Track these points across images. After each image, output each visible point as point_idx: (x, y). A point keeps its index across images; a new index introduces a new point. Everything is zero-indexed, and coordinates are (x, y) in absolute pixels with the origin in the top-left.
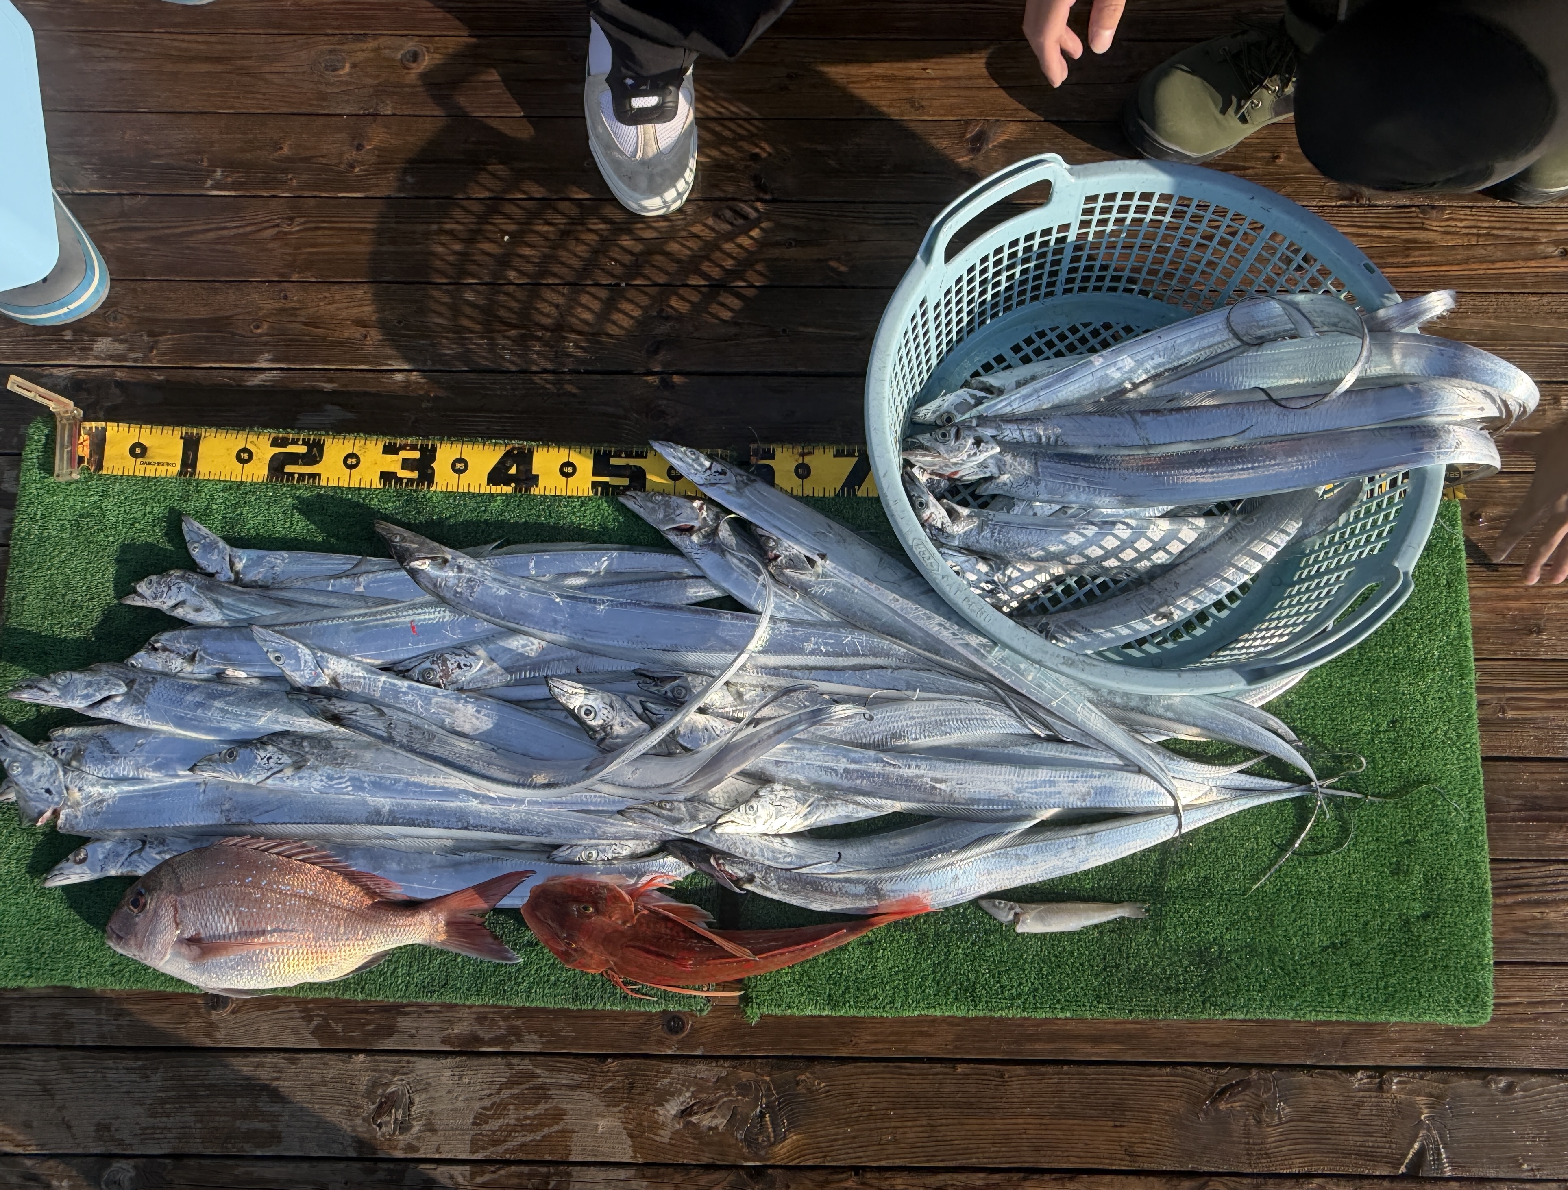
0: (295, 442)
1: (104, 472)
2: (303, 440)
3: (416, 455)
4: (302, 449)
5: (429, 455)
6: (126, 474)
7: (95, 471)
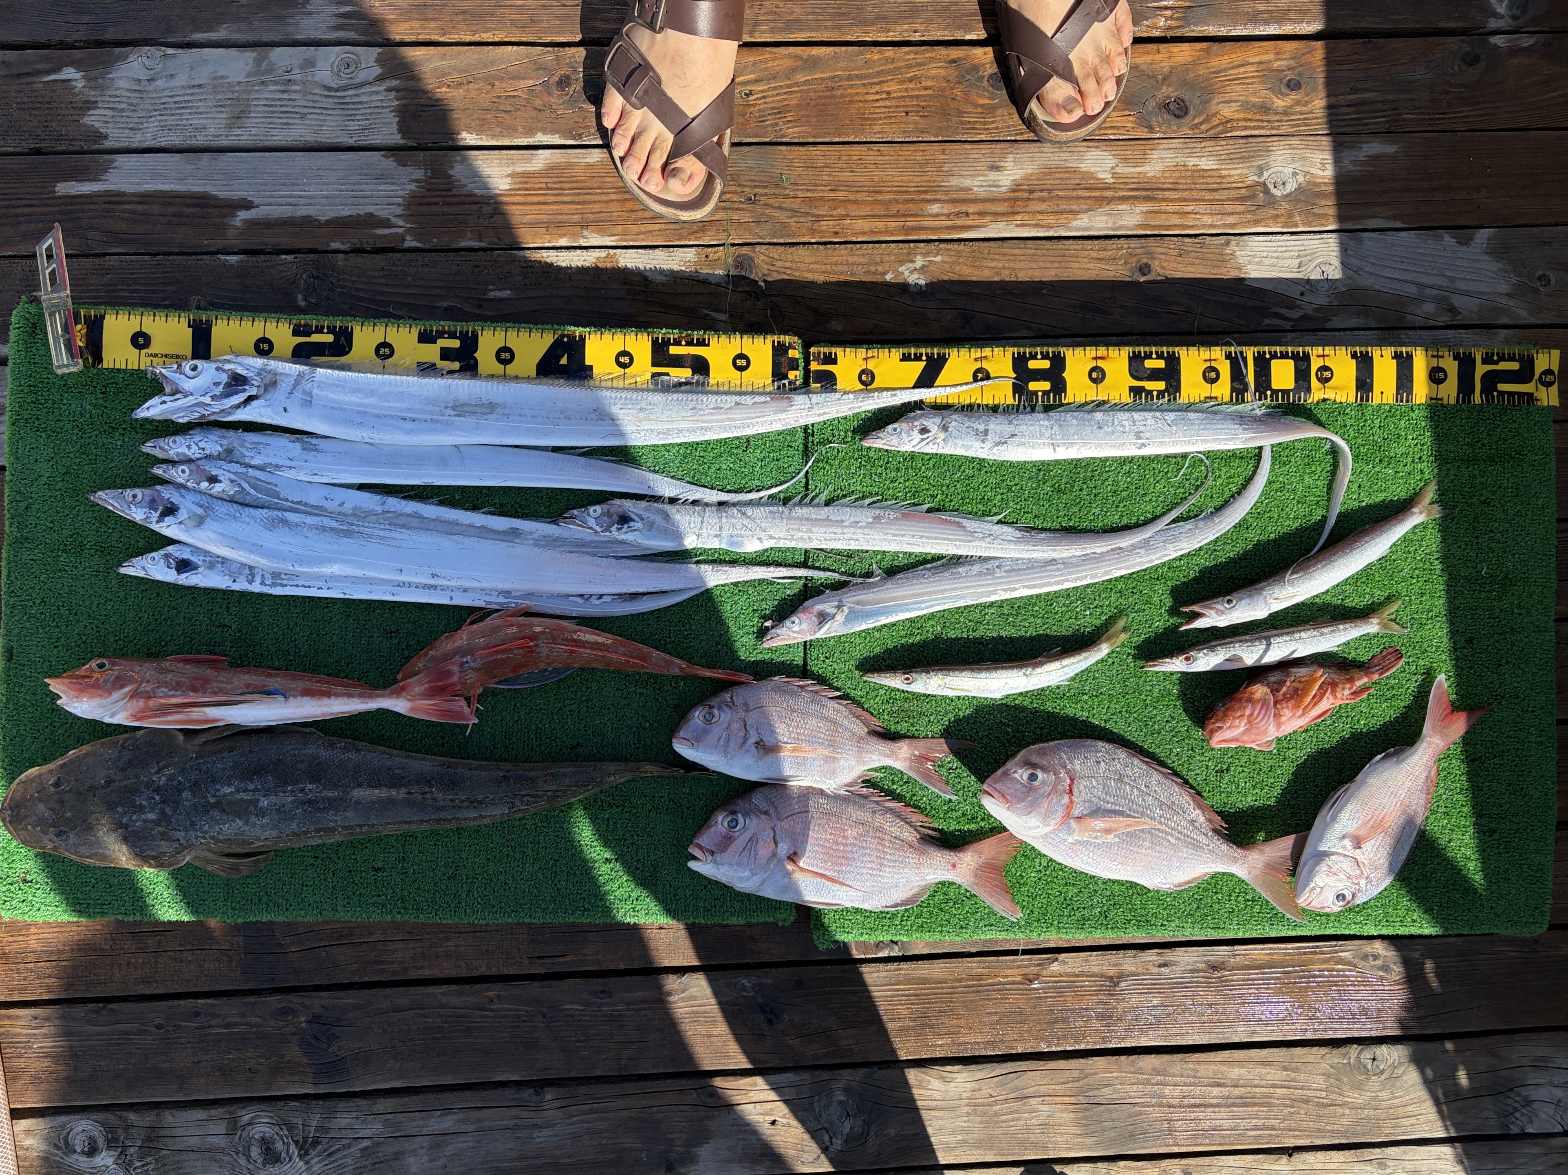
0: (319, 330)
1: (105, 366)
2: (328, 327)
3: (455, 344)
4: (330, 338)
5: (470, 344)
6: (130, 367)
7: (94, 365)
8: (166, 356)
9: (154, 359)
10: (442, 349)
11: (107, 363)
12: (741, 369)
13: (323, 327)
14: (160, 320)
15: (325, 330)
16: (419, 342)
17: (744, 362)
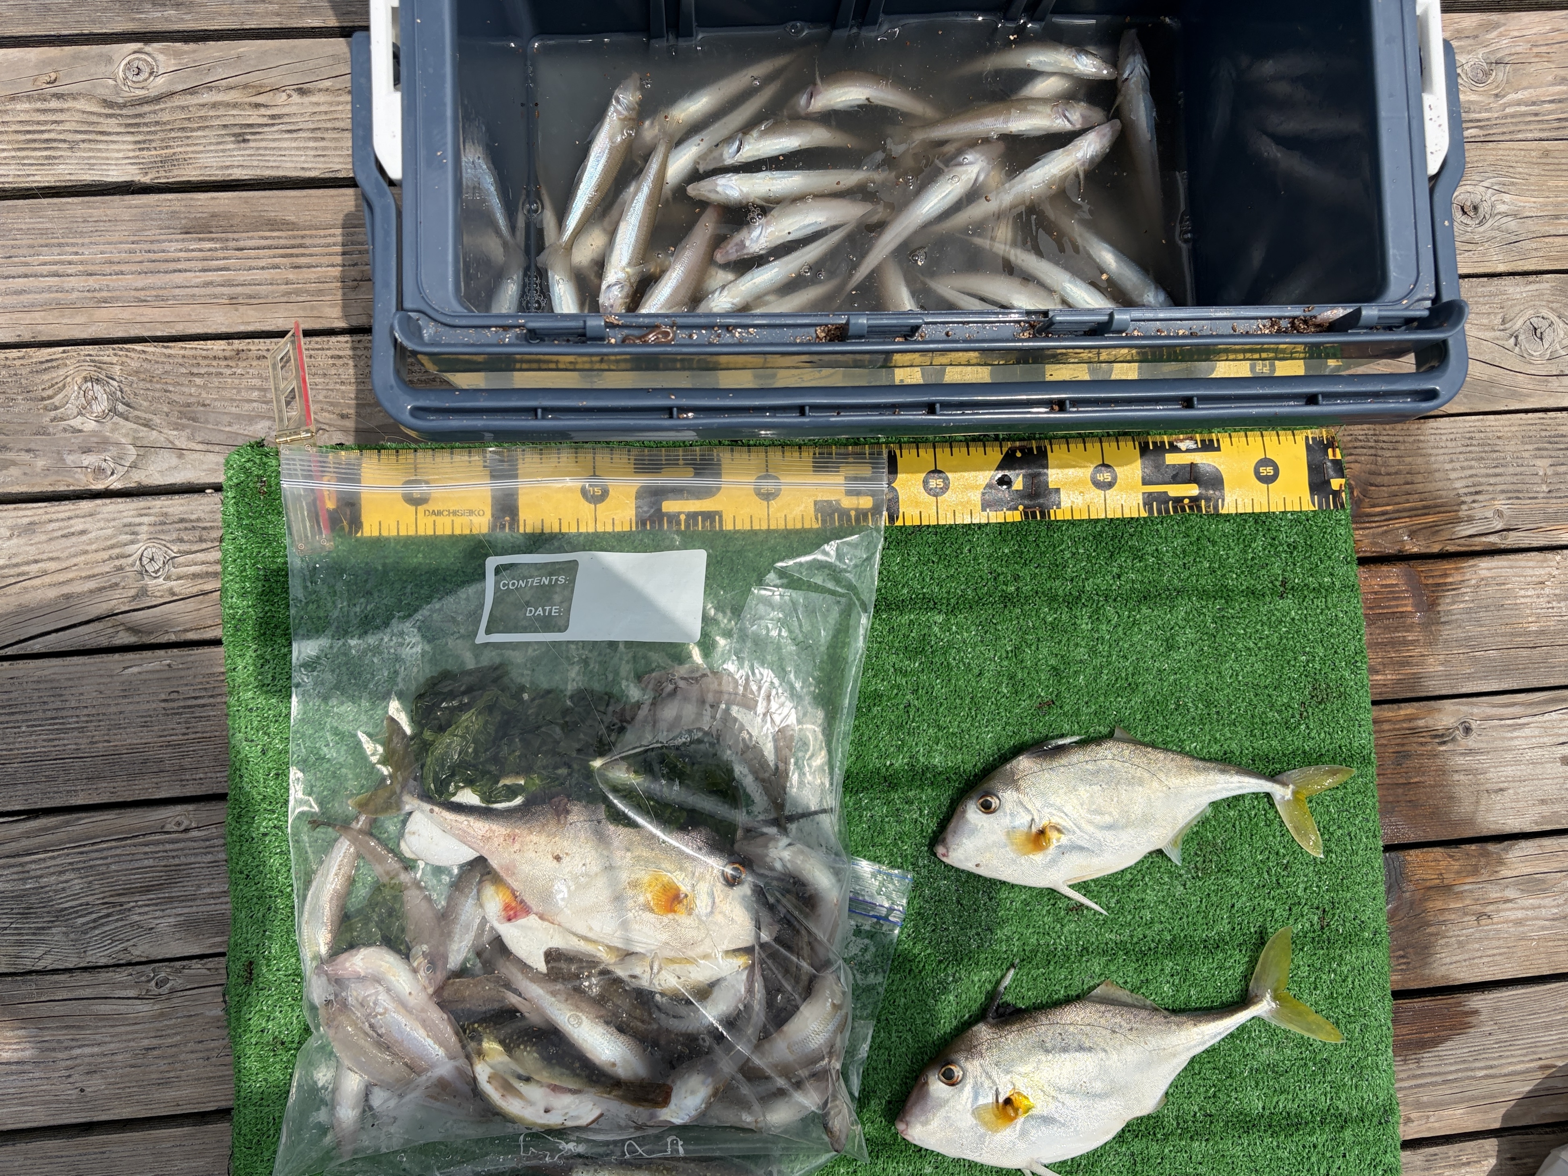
8: (455, 513)
9: (439, 520)
11: (370, 528)
12: (1268, 480)
14: (442, 459)
16: (814, 471)
17: (1270, 471)
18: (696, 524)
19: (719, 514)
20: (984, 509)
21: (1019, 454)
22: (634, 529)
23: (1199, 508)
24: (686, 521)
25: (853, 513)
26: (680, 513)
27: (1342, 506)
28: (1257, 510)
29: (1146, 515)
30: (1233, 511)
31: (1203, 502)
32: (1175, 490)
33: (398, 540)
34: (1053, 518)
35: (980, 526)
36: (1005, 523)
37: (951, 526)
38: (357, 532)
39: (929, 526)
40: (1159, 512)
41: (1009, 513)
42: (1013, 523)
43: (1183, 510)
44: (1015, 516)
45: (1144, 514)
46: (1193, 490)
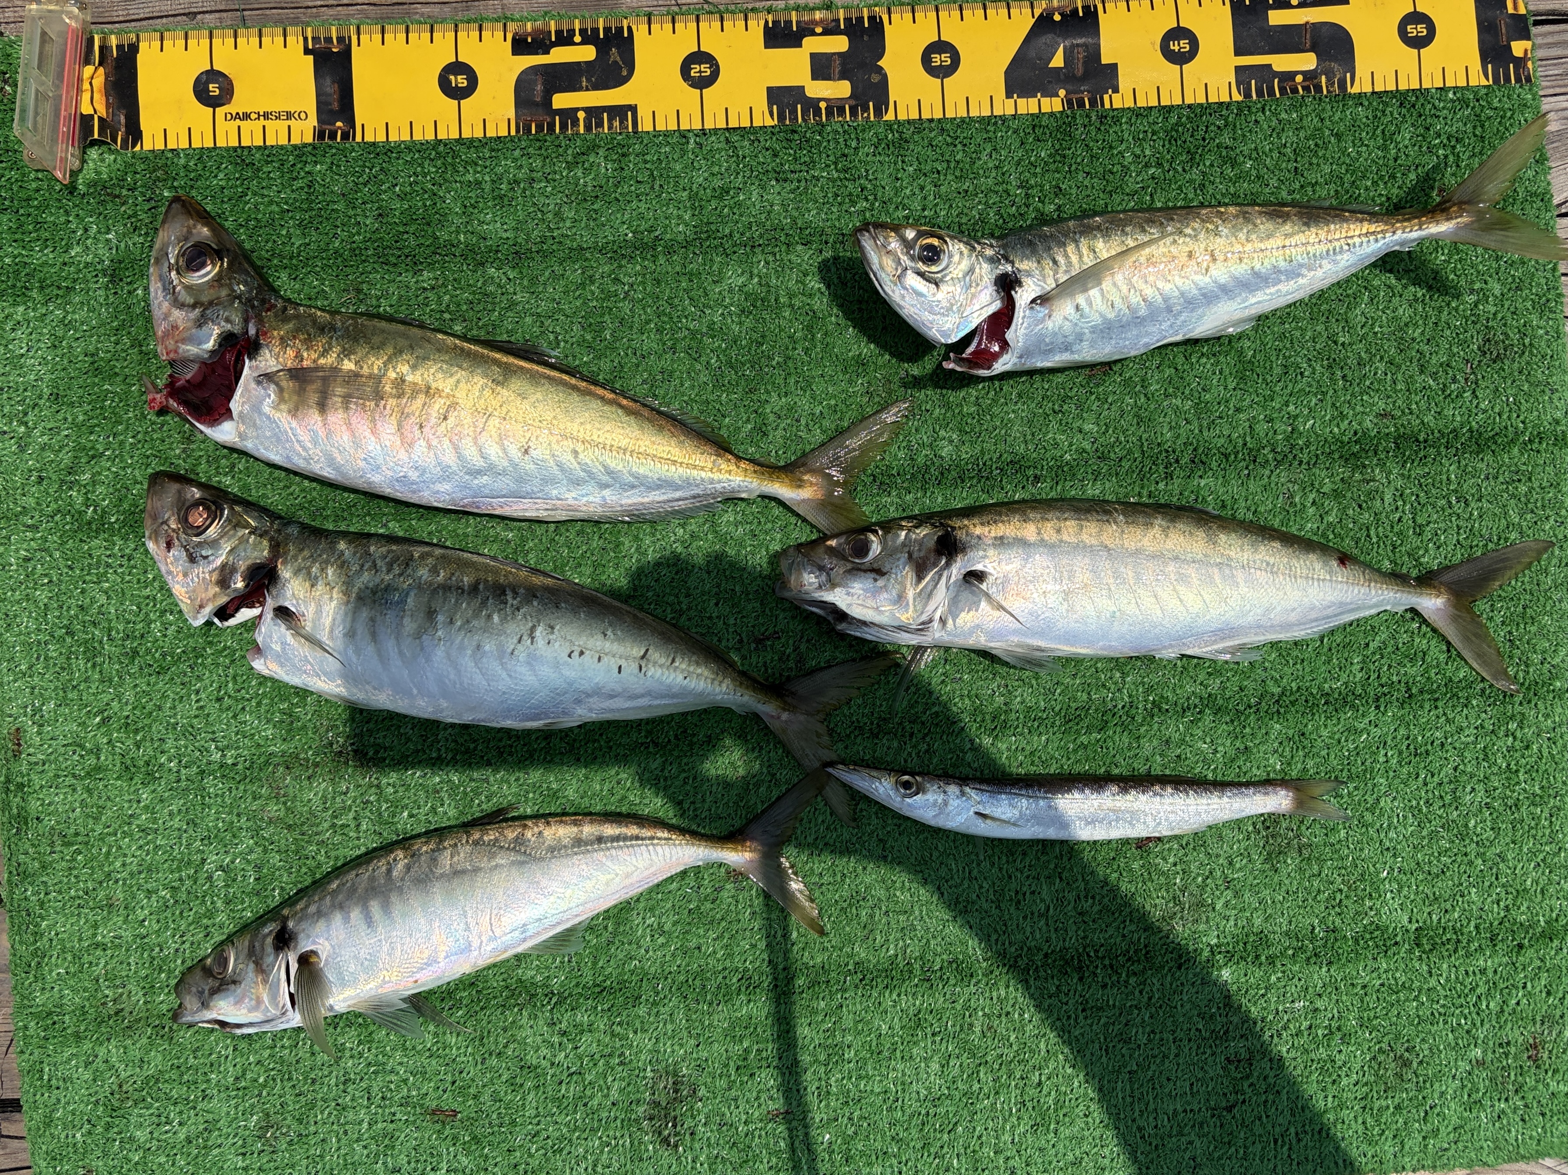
8: (266, 116)
9: (243, 124)
10: (813, 56)
11: (152, 139)
12: (1419, 43)
13: (572, 32)
14: (248, 42)
15: (577, 39)
16: (767, 46)
17: (1421, 30)
18: (600, 124)
19: (633, 109)
20: (1009, 95)
21: (1057, 17)
22: (513, 133)
23: (1318, 88)
24: (588, 121)
25: (823, 105)
26: (577, 110)
27: (1528, 79)
28: (1403, 87)
29: (1240, 98)
30: (1368, 89)
31: (1323, 78)
32: (1282, 62)
33: (190, 154)
34: (1107, 105)
35: (1003, 119)
36: (1040, 115)
37: (963, 120)
38: (133, 147)
39: (931, 121)
40: (1260, 93)
41: (1045, 101)
42: (1052, 114)
43: (1295, 91)
44: (1053, 104)
45: (1237, 97)
46: (1307, 61)
